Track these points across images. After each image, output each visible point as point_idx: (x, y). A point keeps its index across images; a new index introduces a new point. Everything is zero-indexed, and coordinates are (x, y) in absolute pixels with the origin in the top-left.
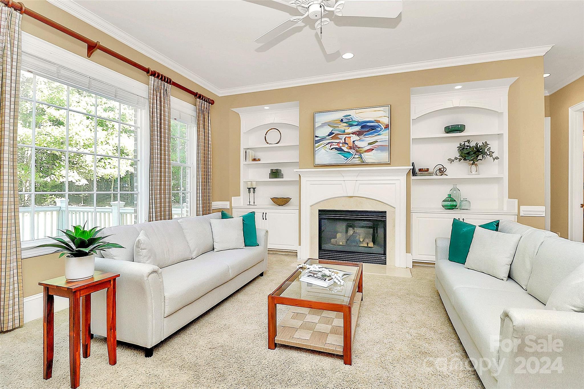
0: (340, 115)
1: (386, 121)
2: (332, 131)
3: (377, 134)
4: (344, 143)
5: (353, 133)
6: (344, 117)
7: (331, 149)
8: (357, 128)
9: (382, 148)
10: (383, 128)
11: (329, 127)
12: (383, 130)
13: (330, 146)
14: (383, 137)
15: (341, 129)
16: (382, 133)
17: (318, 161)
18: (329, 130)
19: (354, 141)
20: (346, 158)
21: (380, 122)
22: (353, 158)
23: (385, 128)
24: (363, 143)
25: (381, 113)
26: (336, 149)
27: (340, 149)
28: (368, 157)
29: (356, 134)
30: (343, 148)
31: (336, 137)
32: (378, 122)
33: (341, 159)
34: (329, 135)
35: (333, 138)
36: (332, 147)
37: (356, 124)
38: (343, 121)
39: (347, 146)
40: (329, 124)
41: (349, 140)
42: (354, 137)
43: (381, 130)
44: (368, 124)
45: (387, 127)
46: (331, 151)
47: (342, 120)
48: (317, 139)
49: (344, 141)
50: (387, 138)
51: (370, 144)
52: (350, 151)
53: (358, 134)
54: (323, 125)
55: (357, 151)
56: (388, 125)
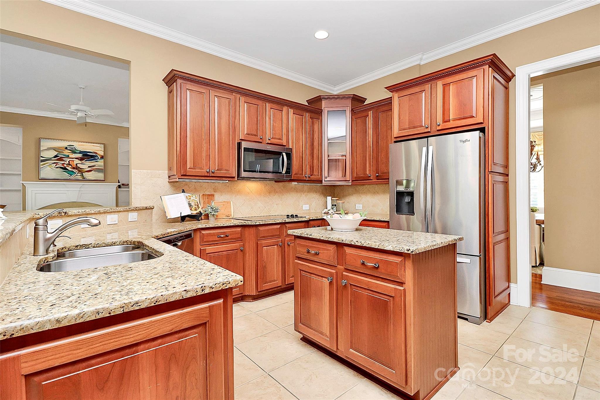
0: (65, 144)
1: (102, 153)
2: (57, 154)
3: (95, 161)
4: (68, 164)
5: (76, 158)
6: (68, 146)
7: (57, 168)
8: (80, 155)
9: (99, 170)
10: (100, 158)
11: (54, 151)
13: (56, 165)
14: (100, 163)
15: (65, 154)
16: (99, 161)
17: (42, 176)
18: (56, 153)
19: (76, 164)
20: (70, 175)
22: (76, 175)
23: (101, 158)
24: (85, 165)
25: (99, 148)
26: (61, 168)
27: (65, 169)
28: (87, 175)
29: (78, 159)
30: (67, 167)
31: (61, 159)
32: (96, 153)
33: (66, 175)
34: (54, 157)
35: (58, 160)
36: (57, 166)
37: (78, 152)
38: (67, 149)
39: (71, 167)
40: (55, 149)
41: (73, 163)
42: (77, 161)
43: (98, 159)
44: (88, 154)
45: (102, 157)
46: (56, 169)
47: (66, 148)
48: (42, 159)
49: (68, 163)
50: (102, 164)
51: (89, 167)
52: (73, 170)
53: (81, 159)
54: (49, 149)
55: (79, 171)
56: (103, 156)
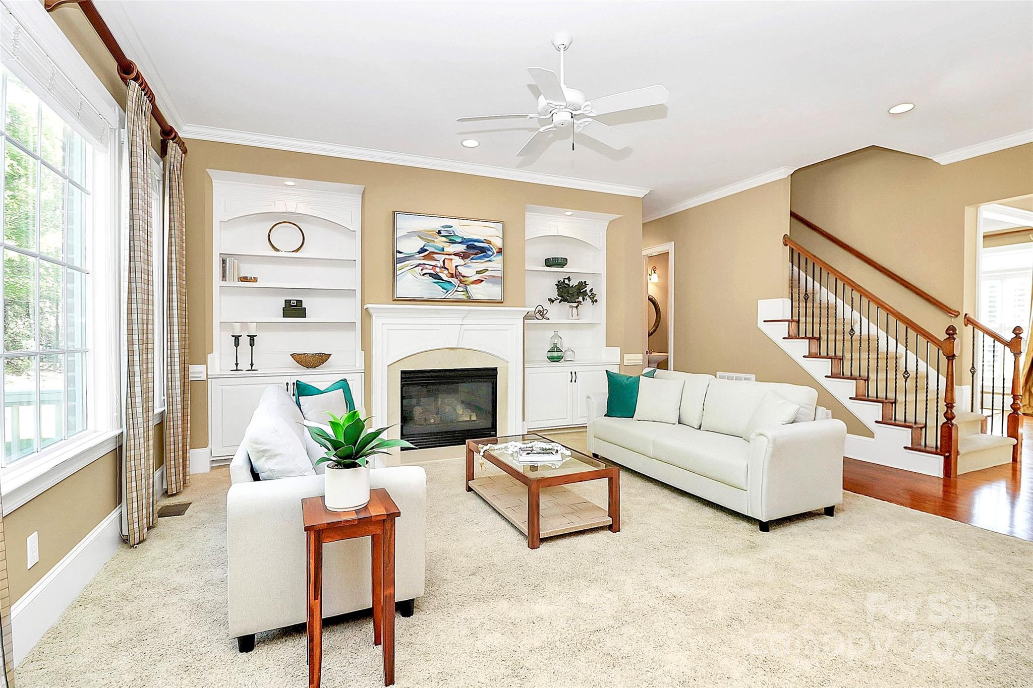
0: (437, 224)
1: (498, 243)
2: (424, 246)
3: (488, 259)
4: (442, 267)
5: (455, 255)
6: (442, 227)
7: (424, 275)
8: (462, 248)
9: (493, 279)
10: (495, 252)
11: (420, 239)
12: (495, 255)
13: (422, 270)
14: (495, 264)
15: (437, 244)
16: (493, 259)
17: (401, 292)
18: (420, 244)
19: (456, 266)
20: (445, 291)
21: (491, 244)
22: (456, 291)
23: (497, 253)
24: (470, 269)
25: (492, 232)
26: (430, 275)
27: (436, 276)
28: (477, 292)
29: (459, 256)
30: (440, 274)
31: (430, 256)
32: (489, 242)
33: (437, 292)
34: (419, 253)
35: (425, 257)
36: (425, 271)
37: (459, 240)
38: (441, 233)
39: (446, 272)
40: (420, 235)
41: (450, 263)
42: (457, 261)
43: (492, 255)
44: (476, 244)
45: (500, 251)
46: (423, 277)
47: (439, 232)
48: (399, 255)
49: (442, 265)
50: (500, 266)
51: (478, 272)
52: (450, 280)
53: (464, 256)
54: (411, 234)
55: (461, 282)
56: (502, 249)
